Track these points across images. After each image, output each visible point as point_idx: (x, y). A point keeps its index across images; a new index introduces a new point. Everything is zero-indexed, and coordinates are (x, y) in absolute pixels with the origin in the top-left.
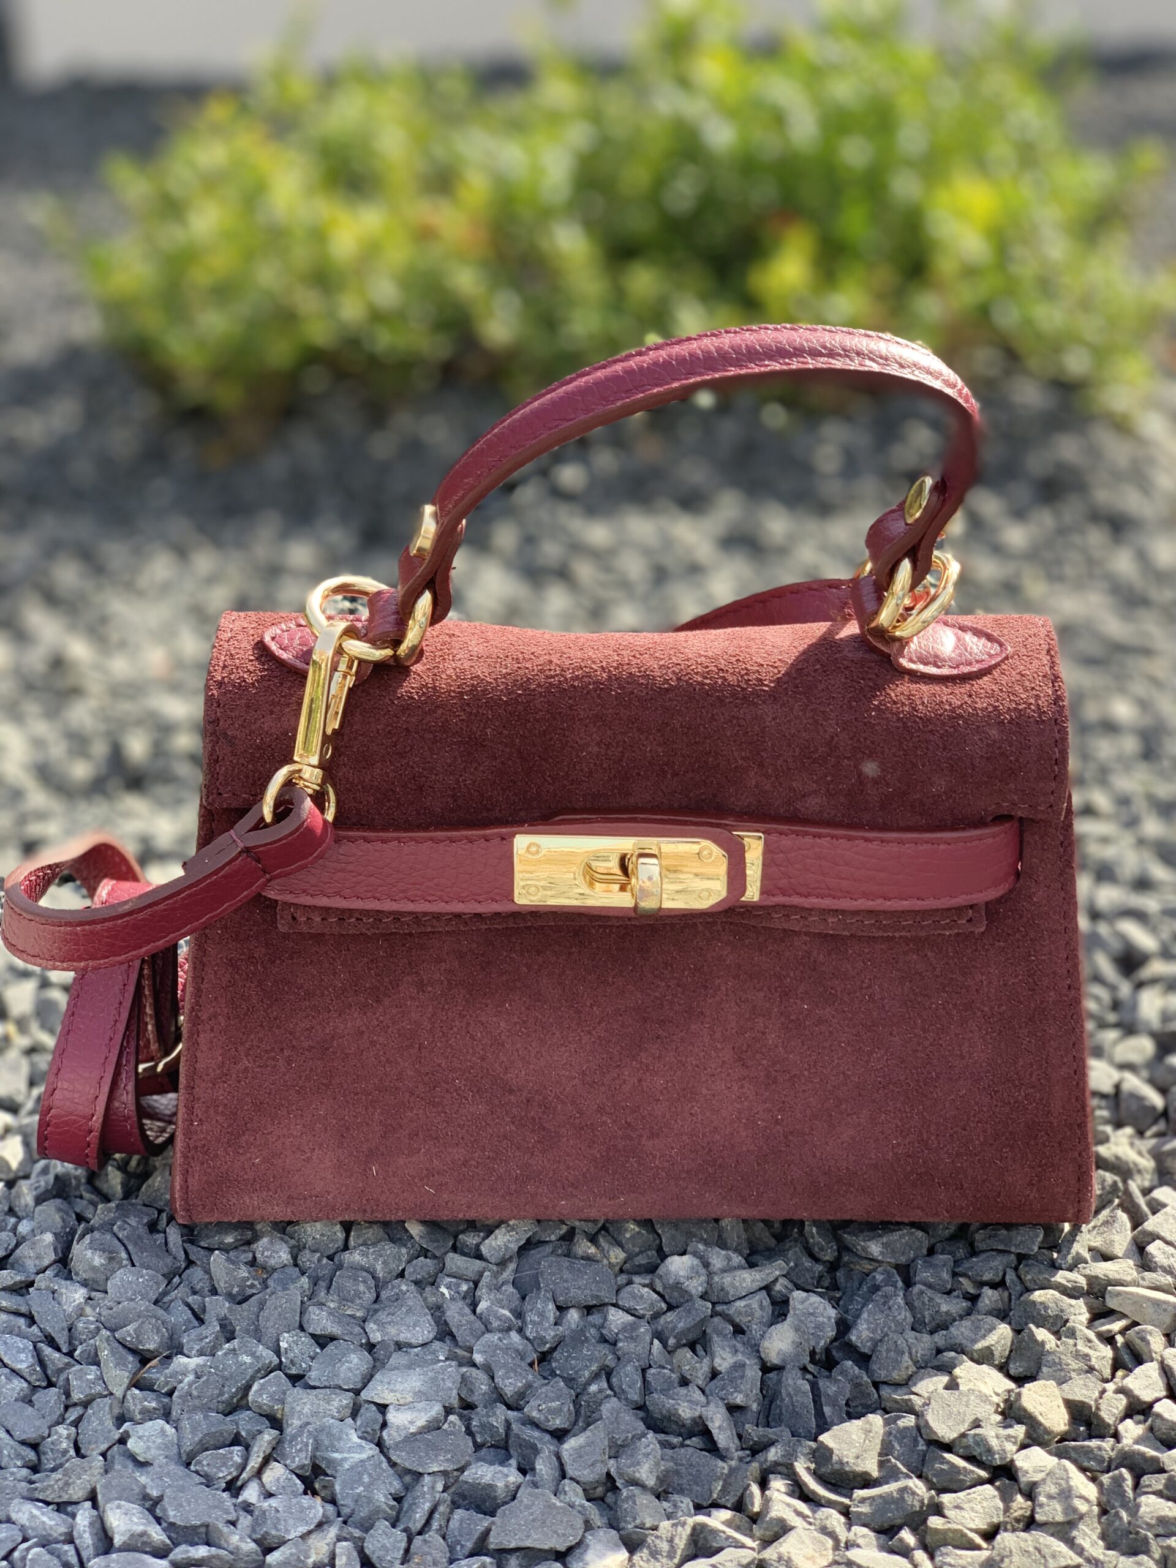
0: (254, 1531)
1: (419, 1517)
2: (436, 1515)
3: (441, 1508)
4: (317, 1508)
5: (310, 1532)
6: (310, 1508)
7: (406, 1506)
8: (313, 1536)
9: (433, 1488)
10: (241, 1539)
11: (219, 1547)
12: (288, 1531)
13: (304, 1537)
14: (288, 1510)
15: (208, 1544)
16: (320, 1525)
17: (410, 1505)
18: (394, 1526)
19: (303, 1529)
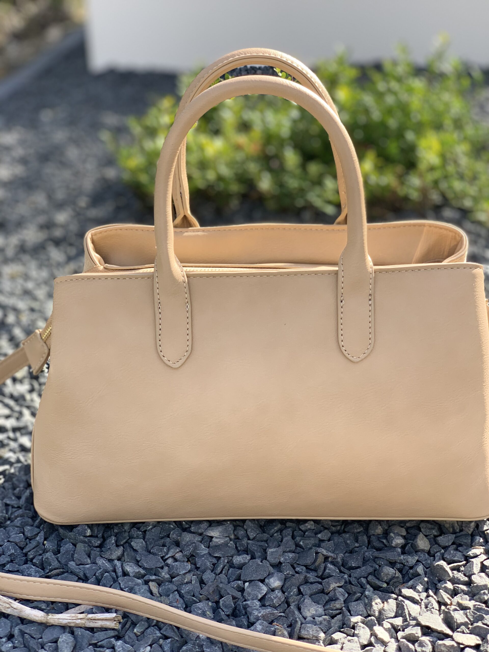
0: (169, 571)
1: (219, 570)
2: (224, 569)
3: (226, 567)
4: (189, 566)
5: (186, 573)
6: (187, 566)
7: (216, 566)
8: (187, 574)
9: (224, 561)
10: (165, 574)
11: (159, 576)
12: (180, 572)
13: (185, 574)
14: (180, 566)
15: (155, 575)
16: (189, 571)
17: (217, 566)
18: (212, 572)
19: (184, 572)
